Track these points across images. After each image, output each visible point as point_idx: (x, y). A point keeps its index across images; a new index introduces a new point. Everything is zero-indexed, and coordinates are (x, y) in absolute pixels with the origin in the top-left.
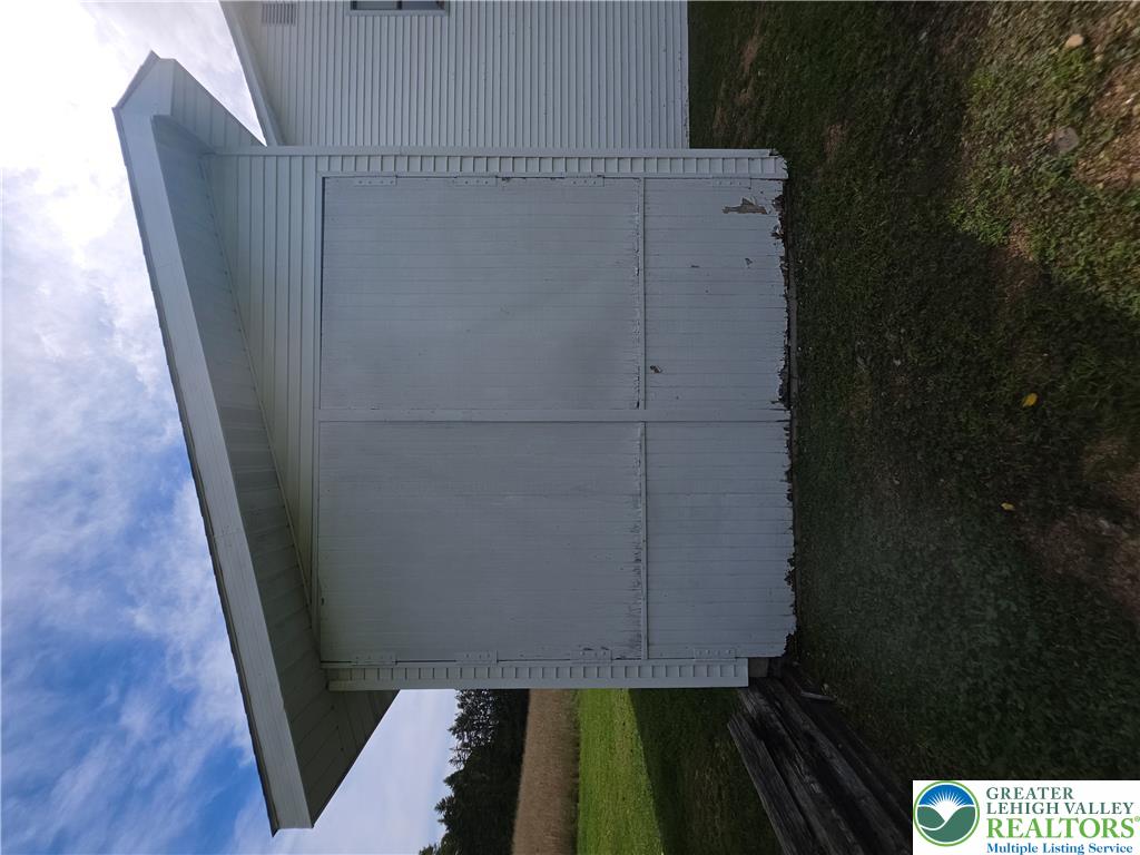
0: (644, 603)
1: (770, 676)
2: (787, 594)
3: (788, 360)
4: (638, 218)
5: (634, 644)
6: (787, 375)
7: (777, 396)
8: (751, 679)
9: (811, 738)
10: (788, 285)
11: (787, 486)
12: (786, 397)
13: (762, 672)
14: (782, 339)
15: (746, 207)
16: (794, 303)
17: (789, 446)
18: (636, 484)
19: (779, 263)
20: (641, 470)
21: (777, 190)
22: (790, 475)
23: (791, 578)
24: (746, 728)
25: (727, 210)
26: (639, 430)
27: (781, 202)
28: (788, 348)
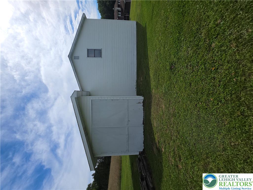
0: (128, 146)
1: (141, 153)
2: (143, 145)
3: (144, 120)
4: (127, 104)
5: (127, 151)
6: (143, 121)
7: (142, 123)
8: (139, 154)
9: (143, 160)
10: (144, 111)
11: (143, 133)
12: (143, 123)
13: (140, 153)
14: (143, 117)
15: (139, 103)
16: (144, 113)
17: (144, 129)
18: (127, 133)
19: (143, 109)
20: (127, 132)
21: (142, 101)
22: (144, 132)
23: (144, 143)
24: (138, 159)
25: (137, 103)
26: (127, 127)
27: (143, 102)
28: (144, 118)
